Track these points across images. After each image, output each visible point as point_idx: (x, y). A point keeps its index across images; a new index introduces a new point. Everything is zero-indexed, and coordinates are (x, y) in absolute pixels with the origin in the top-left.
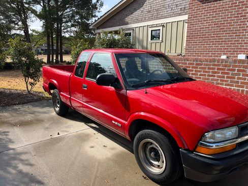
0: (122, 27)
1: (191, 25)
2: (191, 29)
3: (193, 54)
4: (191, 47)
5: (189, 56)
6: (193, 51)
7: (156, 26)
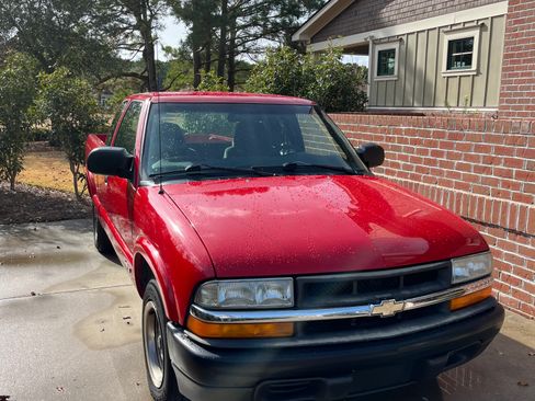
0: (372, 33)
1: (516, 22)
2: (517, 35)
3: (520, 108)
4: (516, 88)
5: (509, 114)
6: (520, 101)
7: (464, 29)
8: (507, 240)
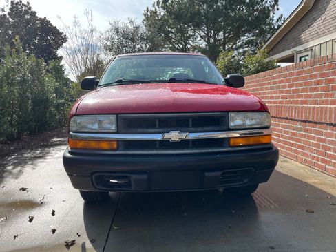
0: (295, 48)
8: (329, 131)
